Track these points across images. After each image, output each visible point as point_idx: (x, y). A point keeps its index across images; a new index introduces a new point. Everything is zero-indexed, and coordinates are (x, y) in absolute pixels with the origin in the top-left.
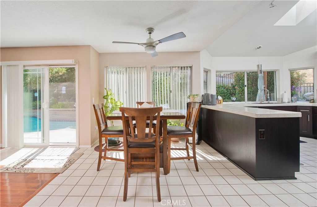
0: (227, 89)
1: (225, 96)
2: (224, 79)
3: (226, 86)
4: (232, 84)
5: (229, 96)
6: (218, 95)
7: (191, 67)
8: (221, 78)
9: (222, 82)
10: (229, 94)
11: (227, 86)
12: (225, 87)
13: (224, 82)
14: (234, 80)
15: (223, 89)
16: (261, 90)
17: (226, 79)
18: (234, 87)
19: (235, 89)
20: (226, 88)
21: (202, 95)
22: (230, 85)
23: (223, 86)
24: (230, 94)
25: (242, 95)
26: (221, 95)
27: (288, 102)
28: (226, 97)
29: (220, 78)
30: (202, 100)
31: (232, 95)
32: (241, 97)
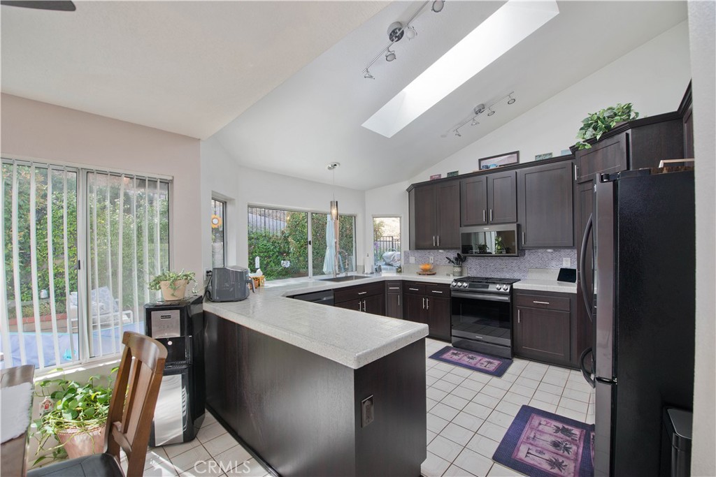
0: (274, 243)
1: (269, 257)
2: (267, 219)
3: (271, 235)
4: (283, 233)
5: (277, 256)
6: (256, 256)
7: (167, 183)
8: (263, 218)
9: (263, 225)
10: (277, 254)
11: (273, 236)
12: (270, 238)
13: (267, 227)
14: (286, 224)
15: (265, 242)
16: (331, 247)
17: (271, 220)
18: (286, 238)
19: (288, 243)
20: (271, 240)
21: (208, 272)
22: (279, 234)
23: (265, 236)
24: (279, 252)
25: (300, 256)
26: (262, 255)
27: (372, 273)
28: (271, 259)
29: (259, 217)
30: (207, 288)
31: (282, 254)
32: (299, 260)
